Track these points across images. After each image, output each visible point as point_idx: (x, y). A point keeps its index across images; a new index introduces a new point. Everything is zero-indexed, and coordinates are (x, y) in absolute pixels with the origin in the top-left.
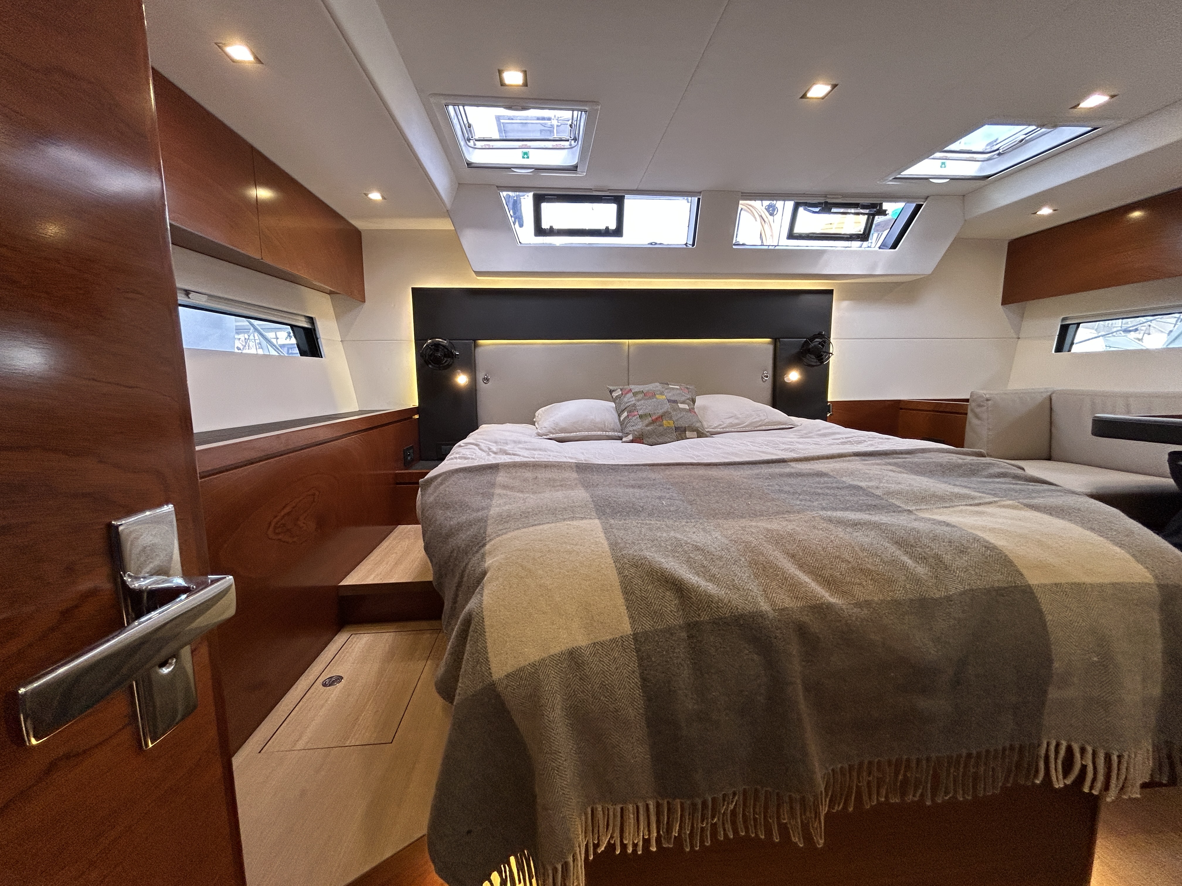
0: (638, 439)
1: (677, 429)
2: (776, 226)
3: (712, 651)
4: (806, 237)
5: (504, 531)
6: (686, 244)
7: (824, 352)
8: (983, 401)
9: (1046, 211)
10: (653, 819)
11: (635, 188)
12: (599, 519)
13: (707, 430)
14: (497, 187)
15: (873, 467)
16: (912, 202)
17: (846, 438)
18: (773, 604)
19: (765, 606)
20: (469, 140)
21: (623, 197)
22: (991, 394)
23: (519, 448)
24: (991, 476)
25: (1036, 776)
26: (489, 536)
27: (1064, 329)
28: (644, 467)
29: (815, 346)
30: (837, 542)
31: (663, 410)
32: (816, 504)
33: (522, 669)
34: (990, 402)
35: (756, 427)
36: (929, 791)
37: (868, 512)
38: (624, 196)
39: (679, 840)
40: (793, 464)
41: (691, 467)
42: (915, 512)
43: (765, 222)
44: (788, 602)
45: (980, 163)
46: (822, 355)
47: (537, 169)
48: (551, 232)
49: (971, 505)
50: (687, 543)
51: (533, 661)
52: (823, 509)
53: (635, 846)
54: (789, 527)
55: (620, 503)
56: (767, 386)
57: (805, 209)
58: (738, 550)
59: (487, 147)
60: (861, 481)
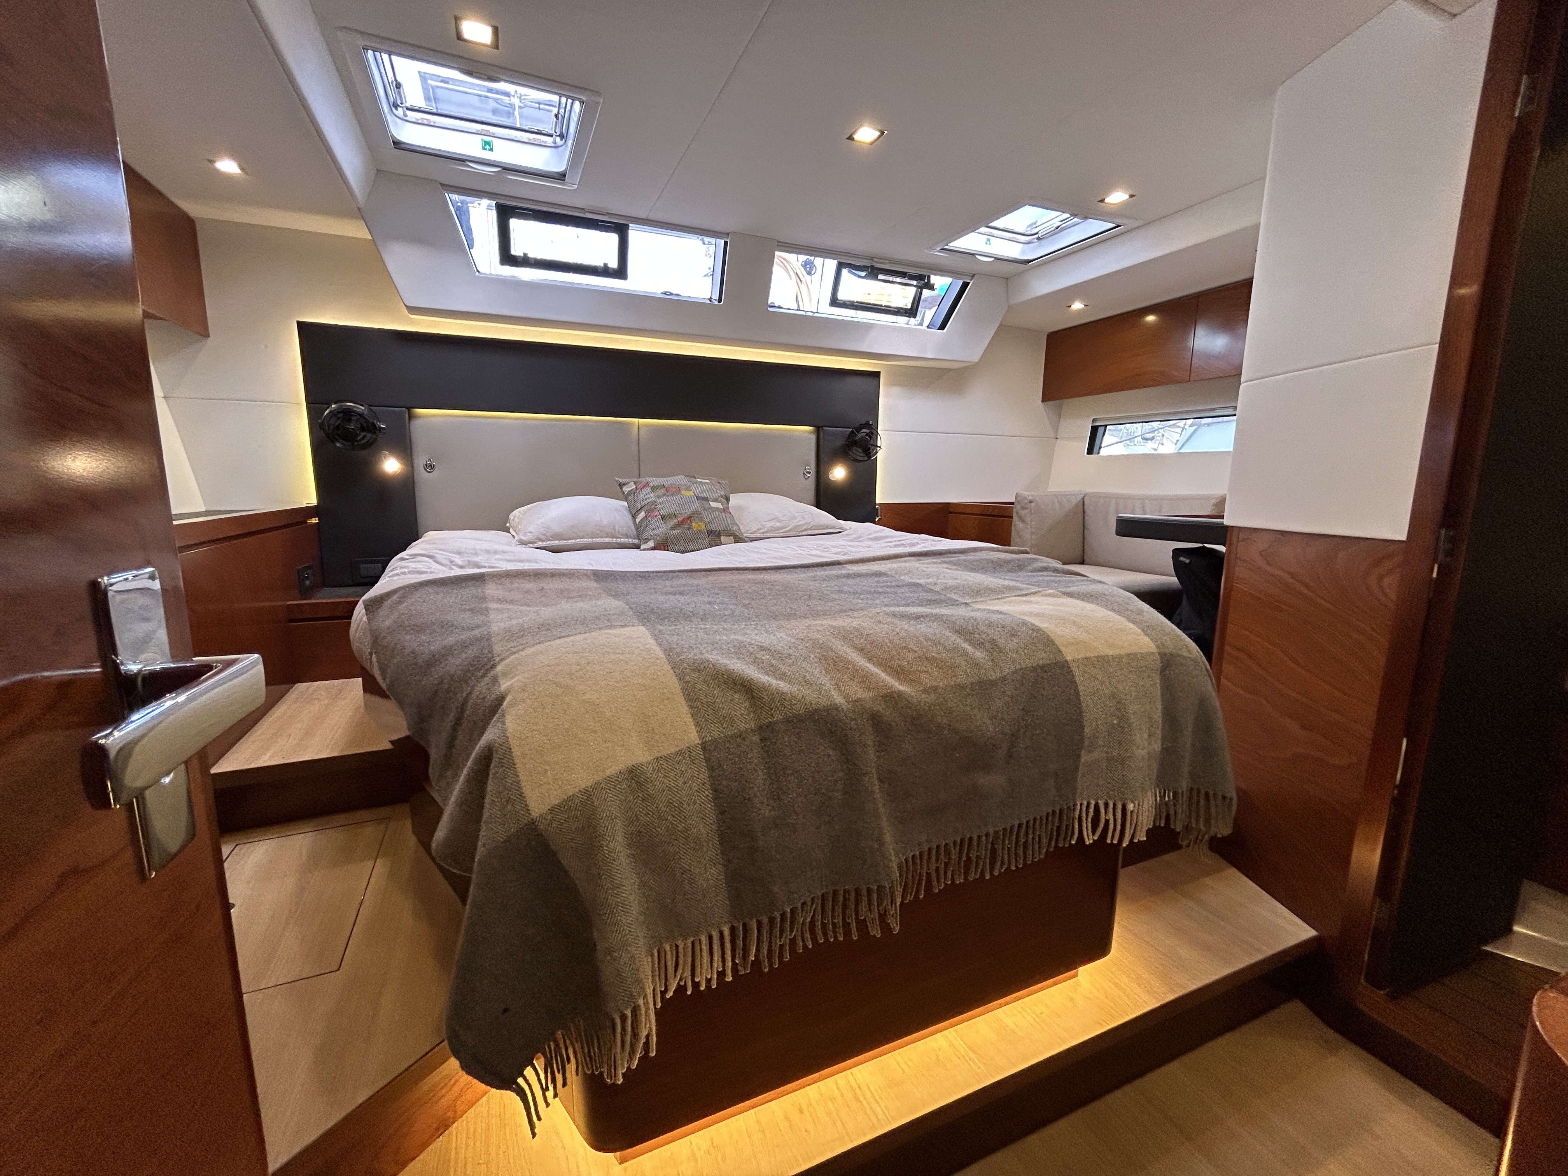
0: (662, 545)
1: (710, 533)
2: (813, 288)
3: (788, 752)
4: (849, 305)
5: (520, 647)
6: (710, 299)
7: (872, 445)
8: (1026, 503)
9: (1077, 306)
10: (728, 946)
11: (644, 216)
12: (644, 625)
13: (745, 535)
14: (441, 184)
15: (928, 566)
16: (960, 279)
17: (899, 541)
18: (846, 697)
19: (839, 700)
20: (396, 106)
21: (626, 227)
22: (1033, 495)
23: (495, 559)
24: (1035, 570)
25: (1072, 837)
26: (499, 656)
27: (1094, 430)
28: (680, 574)
29: (862, 438)
30: (903, 634)
31: (692, 510)
32: (877, 602)
33: (571, 799)
34: (1033, 504)
35: (801, 531)
36: (988, 867)
37: (928, 607)
38: (628, 225)
39: (757, 963)
40: (848, 566)
41: (736, 572)
42: (971, 604)
43: (801, 281)
44: (861, 694)
45: (1022, 245)
46: (869, 449)
47: (504, 168)
48: (525, 262)
49: (1019, 596)
50: (750, 644)
51: (584, 786)
52: (886, 606)
53: (709, 981)
54: (855, 623)
55: (664, 608)
56: (810, 484)
57: (850, 272)
58: (807, 647)
59: (426, 122)
60: (920, 579)
